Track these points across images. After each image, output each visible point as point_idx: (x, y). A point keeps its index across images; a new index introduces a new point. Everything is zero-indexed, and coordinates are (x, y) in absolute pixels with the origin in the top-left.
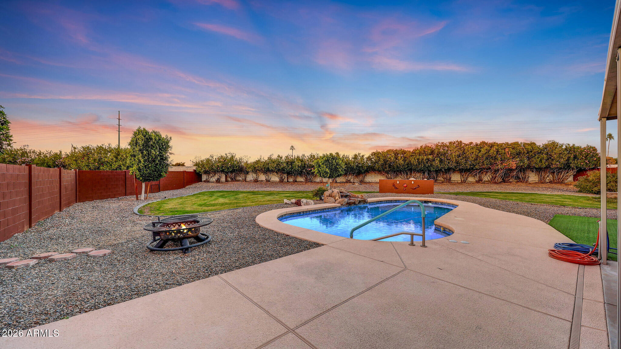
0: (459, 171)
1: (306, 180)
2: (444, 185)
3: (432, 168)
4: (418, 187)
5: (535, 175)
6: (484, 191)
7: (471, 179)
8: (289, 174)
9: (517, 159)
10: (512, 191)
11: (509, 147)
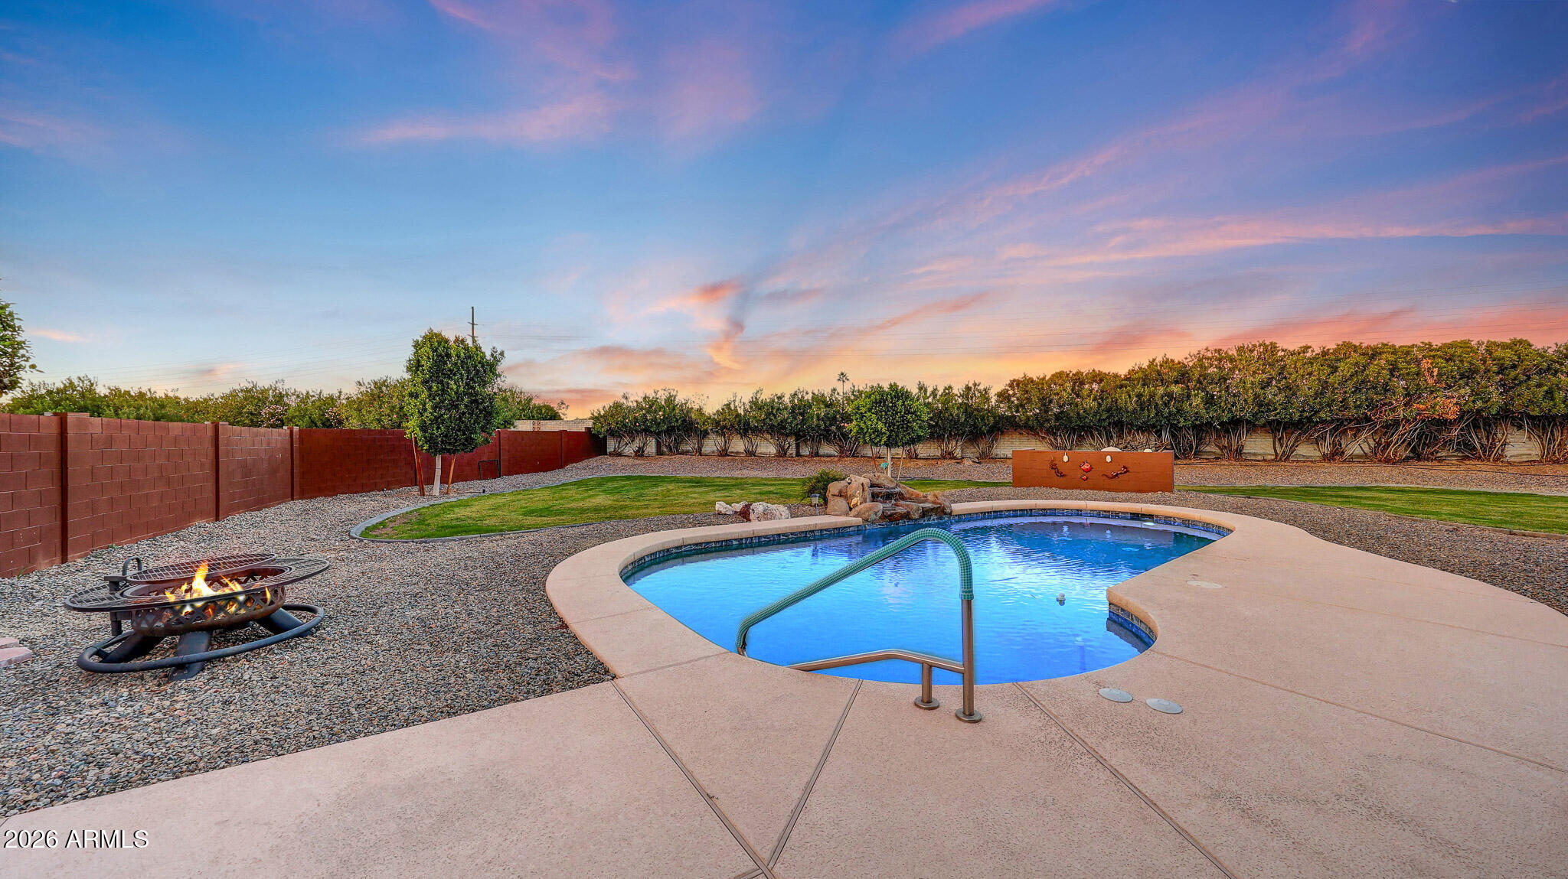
0: (1268, 428)
1: (841, 452)
2: (1221, 465)
3: (1182, 420)
4: (1125, 472)
5: (1529, 438)
6: (1348, 485)
7: (1305, 450)
8: (800, 436)
9: (1462, 391)
10: (1444, 487)
11: (1434, 356)
